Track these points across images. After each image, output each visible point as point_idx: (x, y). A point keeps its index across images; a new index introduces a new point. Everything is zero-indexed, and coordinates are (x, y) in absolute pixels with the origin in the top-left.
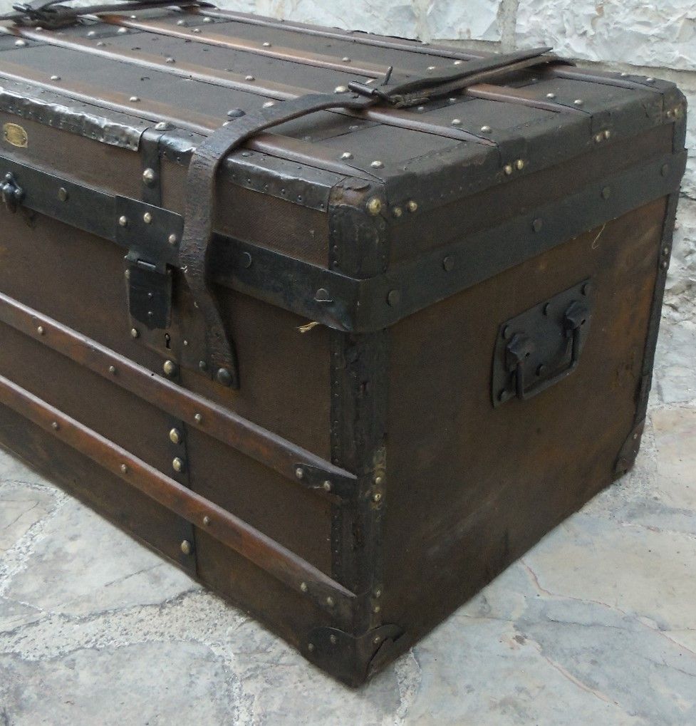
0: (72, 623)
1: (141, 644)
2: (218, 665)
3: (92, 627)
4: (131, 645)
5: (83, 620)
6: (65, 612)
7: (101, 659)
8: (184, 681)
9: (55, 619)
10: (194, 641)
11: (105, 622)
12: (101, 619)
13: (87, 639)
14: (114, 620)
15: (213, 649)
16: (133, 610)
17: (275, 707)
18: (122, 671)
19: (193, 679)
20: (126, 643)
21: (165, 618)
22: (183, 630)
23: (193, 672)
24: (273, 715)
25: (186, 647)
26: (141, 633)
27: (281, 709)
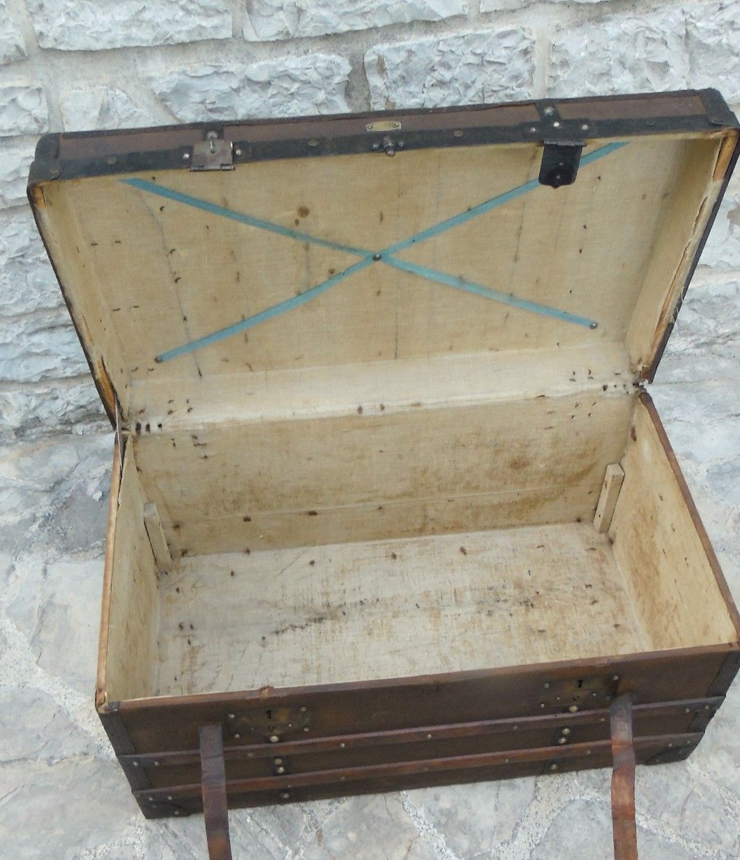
0: (510, 843)
1: (551, 824)
2: (597, 804)
3: (522, 836)
4: (548, 829)
5: (514, 836)
6: (501, 841)
7: (548, 847)
8: (594, 825)
9: (501, 848)
10: (571, 802)
11: (524, 828)
12: (520, 829)
13: (528, 845)
14: (525, 824)
15: (583, 798)
16: (527, 811)
17: (647, 804)
18: (564, 844)
19: (596, 820)
20: (546, 829)
21: (544, 802)
22: (559, 800)
23: (592, 817)
24: (651, 808)
25: (573, 808)
26: (544, 819)
27: (650, 801)
